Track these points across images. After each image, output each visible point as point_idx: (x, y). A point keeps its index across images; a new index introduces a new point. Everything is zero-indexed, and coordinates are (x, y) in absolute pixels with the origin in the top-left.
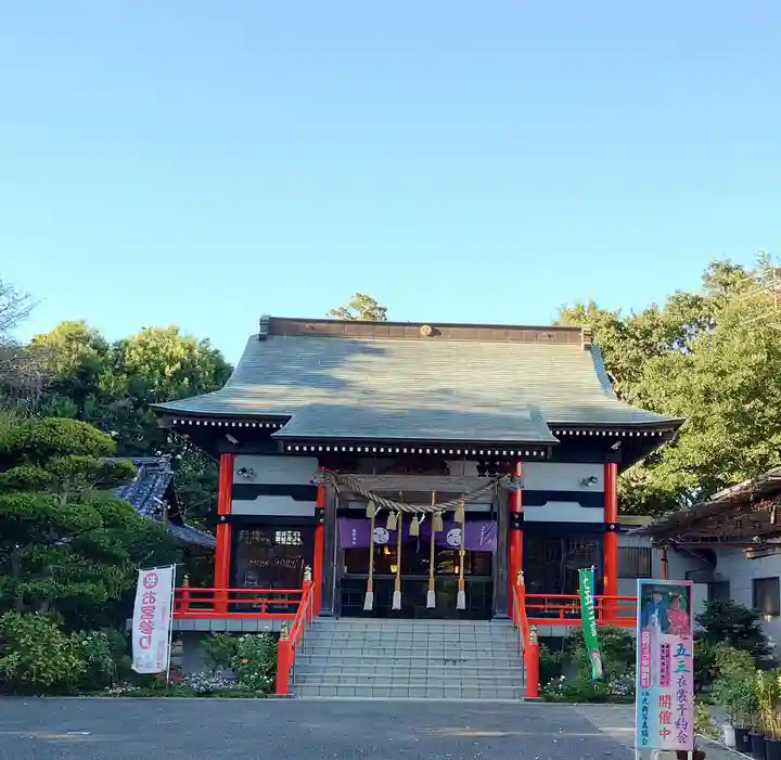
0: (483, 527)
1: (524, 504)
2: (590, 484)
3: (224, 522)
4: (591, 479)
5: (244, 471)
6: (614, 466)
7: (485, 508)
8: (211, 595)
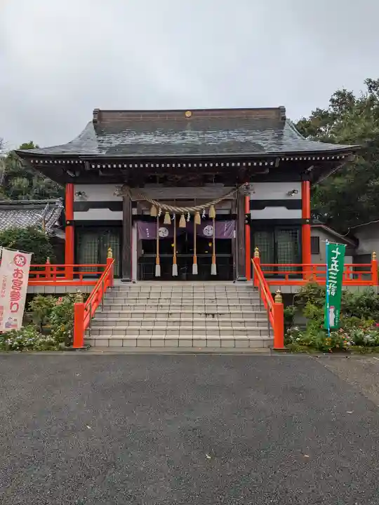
0: (226, 224)
1: (250, 209)
2: (293, 194)
3: (69, 225)
4: (294, 192)
5: (80, 193)
6: (308, 182)
7: (227, 212)
8: (62, 269)
